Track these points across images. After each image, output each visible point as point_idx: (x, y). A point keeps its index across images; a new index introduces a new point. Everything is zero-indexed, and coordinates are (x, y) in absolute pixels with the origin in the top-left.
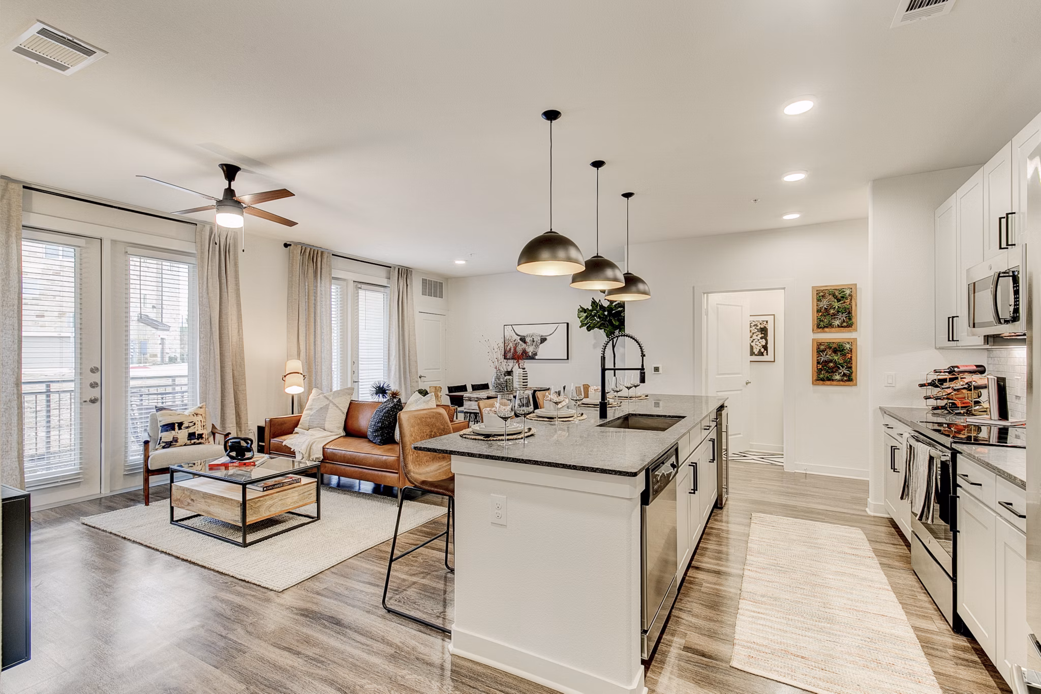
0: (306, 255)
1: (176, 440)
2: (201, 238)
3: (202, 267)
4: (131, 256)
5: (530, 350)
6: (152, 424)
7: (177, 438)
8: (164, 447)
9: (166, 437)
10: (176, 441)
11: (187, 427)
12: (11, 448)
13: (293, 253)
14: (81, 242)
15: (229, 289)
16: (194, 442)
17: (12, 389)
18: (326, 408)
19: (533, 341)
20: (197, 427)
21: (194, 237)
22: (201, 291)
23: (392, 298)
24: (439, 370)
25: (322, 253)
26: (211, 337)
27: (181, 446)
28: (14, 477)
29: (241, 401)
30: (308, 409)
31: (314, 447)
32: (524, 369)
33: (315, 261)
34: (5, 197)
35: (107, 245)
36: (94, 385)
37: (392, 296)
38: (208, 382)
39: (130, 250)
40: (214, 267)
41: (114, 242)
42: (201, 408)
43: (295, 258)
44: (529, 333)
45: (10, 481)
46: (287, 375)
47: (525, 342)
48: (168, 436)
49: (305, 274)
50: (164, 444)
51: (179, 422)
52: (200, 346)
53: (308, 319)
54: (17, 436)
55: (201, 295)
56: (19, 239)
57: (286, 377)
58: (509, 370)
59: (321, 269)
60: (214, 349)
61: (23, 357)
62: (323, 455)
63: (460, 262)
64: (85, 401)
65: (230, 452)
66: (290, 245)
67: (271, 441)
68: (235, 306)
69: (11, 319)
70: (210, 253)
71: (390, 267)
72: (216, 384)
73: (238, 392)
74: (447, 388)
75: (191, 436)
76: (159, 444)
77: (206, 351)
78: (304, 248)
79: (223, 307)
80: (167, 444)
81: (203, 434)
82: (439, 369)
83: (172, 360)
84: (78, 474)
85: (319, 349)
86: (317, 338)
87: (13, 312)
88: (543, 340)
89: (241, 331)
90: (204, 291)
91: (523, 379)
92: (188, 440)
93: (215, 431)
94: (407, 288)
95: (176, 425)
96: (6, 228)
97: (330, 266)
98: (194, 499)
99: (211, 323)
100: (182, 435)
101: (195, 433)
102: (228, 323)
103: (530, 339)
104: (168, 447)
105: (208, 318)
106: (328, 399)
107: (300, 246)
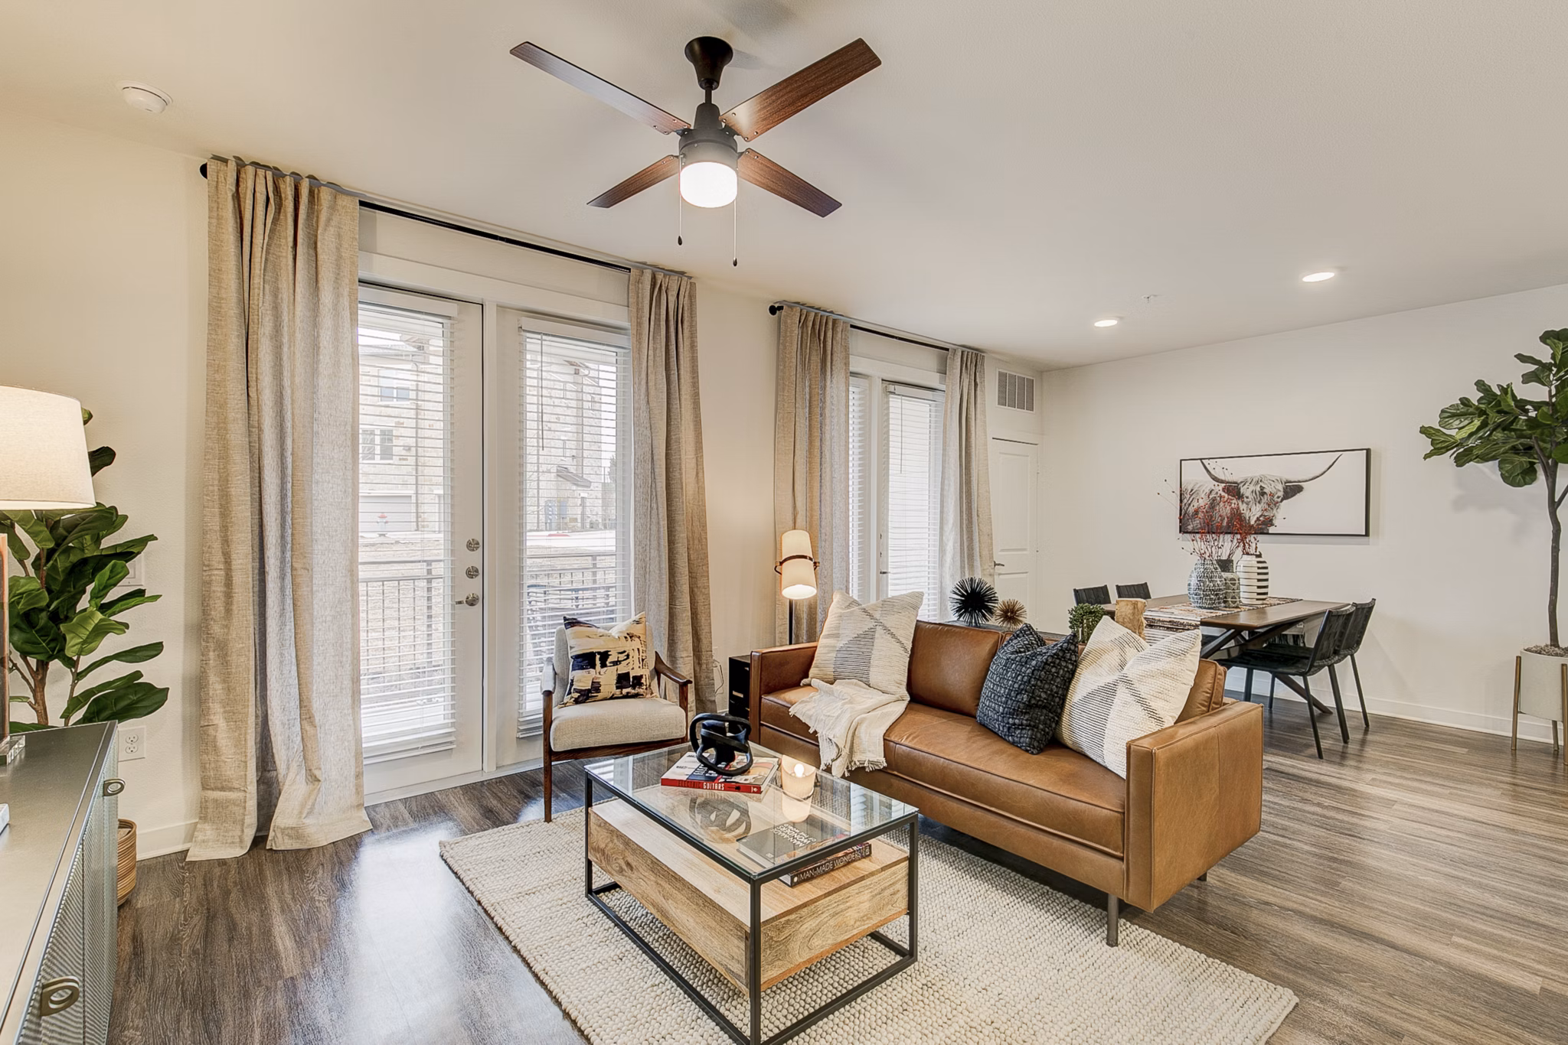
0: (807, 327)
1: (596, 687)
2: (638, 297)
3: (639, 351)
4: (528, 335)
5: (1253, 513)
6: (559, 650)
7: (599, 683)
8: (577, 702)
9: (579, 681)
10: (598, 690)
11: (616, 663)
12: (342, 689)
13: (786, 322)
14: (450, 308)
15: (683, 392)
16: (628, 693)
17: (344, 579)
18: (868, 637)
19: (1263, 494)
20: (632, 663)
21: (626, 296)
22: (637, 398)
23: (949, 411)
24: (1025, 552)
25: (834, 321)
26: (653, 486)
27: (605, 699)
28: (346, 744)
29: (701, 608)
30: (828, 636)
31: (862, 732)
32: (1260, 556)
33: (822, 338)
34: (333, 223)
35: (491, 313)
36: (472, 573)
37: (949, 406)
38: (648, 570)
39: (528, 323)
40: (658, 351)
41: (502, 308)
42: (638, 622)
43: (788, 334)
44: (1250, 475)
45: (339, 752)
46: (785, 560)
47: (1239, 496)
48: (583, 679)
49: (805, 363)
50: (576, 695)
51: (602, 651)
52: (635, 501)
53: (810, 451)
54: (349, 668)
55: (636, 405)
56: (355, 302)
57: (784, 564)
58: (1224, 557)
59: (832, 354)
60: (657, 509)
61: (360, 520)
62: (885, 757)
63: (1106, 323)
64: (460, 603)
65: (703, 750)
66: (780, 308)
67: (763, 700)
68: (692, 427)
69: (342, 449)
70: (652, 323)
71: (947, 350)
72: (660, 577)
73: (696, 590)
74: (1073, 593)
75: (623, 680)
76: (569, 693)
77: (645, 512)
78: (805, 312)
79: (673, 428)
80: (581, 695)
81: (641, 676)
82: (1025, 550)
83: (593, 526)
84: (449, 734)
85: (828, 510)
86: (824, 488)
87: (344, 437)
88: (1292, 490)
89: (700, 475)
90: (643, 397)
91: (1259, 580)
92: (617, 688)
93: (661, 667)
94: (975, 390)
95: (598, 657)
96: (333, 279)
97: (846, 349)
98: (634, 864)
99: (653, 459)
100: (607, 677)
101: (628, 673)
102: (680, 459)
103: (1252, 488)
104: (584, 702)
105: (648, 449)
106: (871, 616)
107: (798, 309)
